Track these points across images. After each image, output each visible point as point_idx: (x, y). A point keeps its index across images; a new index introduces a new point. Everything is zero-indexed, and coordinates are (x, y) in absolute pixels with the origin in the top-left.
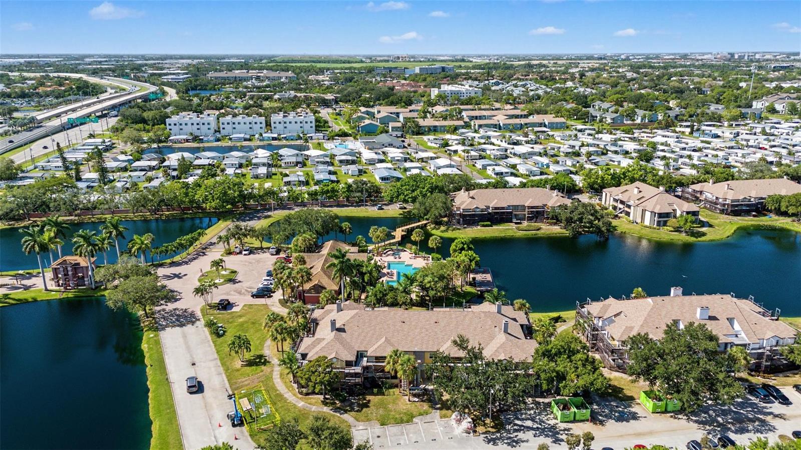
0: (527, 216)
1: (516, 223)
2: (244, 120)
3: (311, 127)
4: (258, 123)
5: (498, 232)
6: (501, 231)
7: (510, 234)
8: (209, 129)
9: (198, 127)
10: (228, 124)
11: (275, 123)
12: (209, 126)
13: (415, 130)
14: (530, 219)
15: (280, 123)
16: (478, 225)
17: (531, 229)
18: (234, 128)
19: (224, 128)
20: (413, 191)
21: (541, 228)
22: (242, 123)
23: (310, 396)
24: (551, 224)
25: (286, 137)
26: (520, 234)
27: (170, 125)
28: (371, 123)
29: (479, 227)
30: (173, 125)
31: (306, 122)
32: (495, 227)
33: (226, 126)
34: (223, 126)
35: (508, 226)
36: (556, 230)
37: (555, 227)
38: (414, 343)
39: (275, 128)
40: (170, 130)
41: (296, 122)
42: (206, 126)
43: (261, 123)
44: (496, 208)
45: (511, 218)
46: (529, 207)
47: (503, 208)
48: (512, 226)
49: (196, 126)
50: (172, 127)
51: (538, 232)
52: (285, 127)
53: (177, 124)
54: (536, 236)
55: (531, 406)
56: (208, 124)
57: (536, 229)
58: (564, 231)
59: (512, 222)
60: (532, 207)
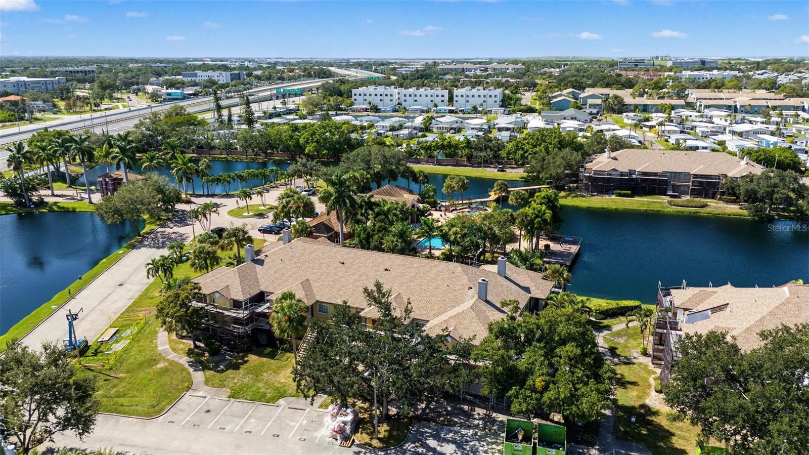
0: (691, 187)
1: (671, 196)
2: (426, 93)
3: (495, 102)
4: (440, 96)
5: (638, 205)
6: (643, 204)
7: (656, 207)
8: (391, 100)
9: (381, 98)
10: (410, 95)
11: (457, 96)
12: (391, 98)
13: (617, 107)
14: (695, 193)
15: (462, 96)
16: (613, 194)
17: (690, 205)
18: (416, 101)
19: (405, 101)
20: (535, 146)
21: (707, 205)
22: (424, 96)
23: (184, 341)
24: (727, 202)
25: (463, 110)
26: (673, 209)
27: (355, 95)
28: (565, 99)
29: (613, 197)
30: (358, 95)
31: (490, 96)
32: (636, 198)
33: (407, 98)
34: (405, 98)
35: (658, 199)
36: (733, 209)
37: (732, 206)
38: (341, 292)
39: (456, 101)
40: (355, 100)
41: (479, 96)
42: (389, 98)
43: (442, 96)
44: (645, 174)
45: (666, 190)
46: (696, 176)
47: (655, 174)
48: (666, 199)
49: (379, 98)
50: (357, 97)
51: (701, 210)
52: (467, 101)
53: (362, 95)
54: (696, 215)
55: (476, 422)
56: (391, 95)
57: (698, 205)
58: (745, 212)
59: (665, 195)
60: (702, 176)
